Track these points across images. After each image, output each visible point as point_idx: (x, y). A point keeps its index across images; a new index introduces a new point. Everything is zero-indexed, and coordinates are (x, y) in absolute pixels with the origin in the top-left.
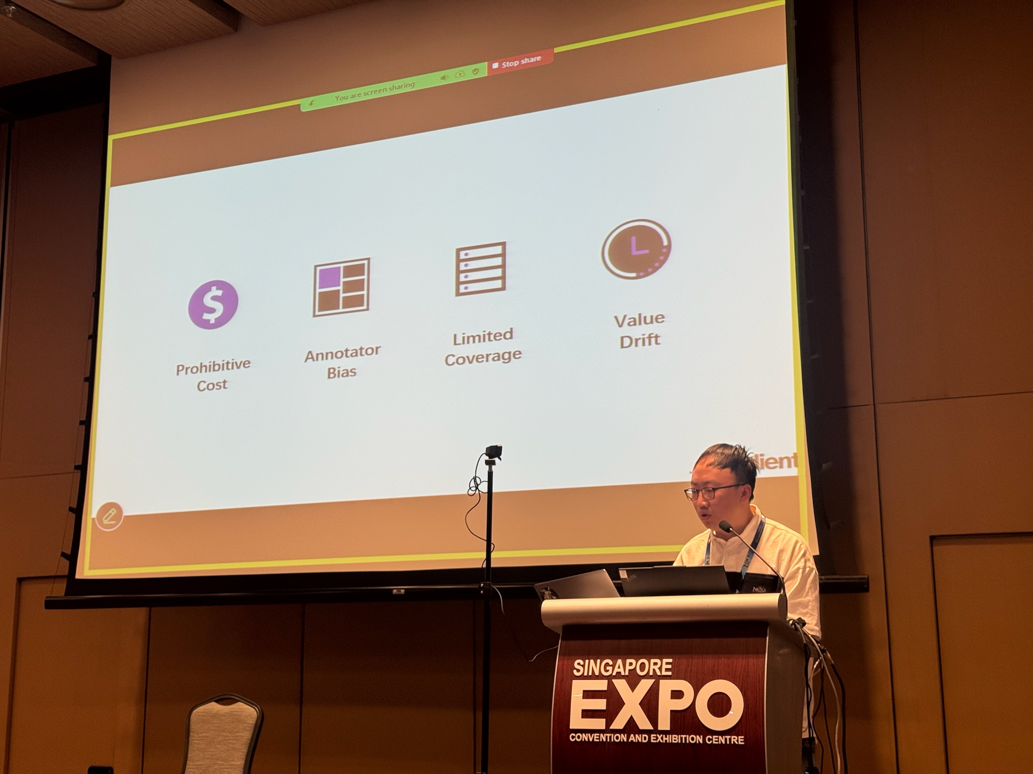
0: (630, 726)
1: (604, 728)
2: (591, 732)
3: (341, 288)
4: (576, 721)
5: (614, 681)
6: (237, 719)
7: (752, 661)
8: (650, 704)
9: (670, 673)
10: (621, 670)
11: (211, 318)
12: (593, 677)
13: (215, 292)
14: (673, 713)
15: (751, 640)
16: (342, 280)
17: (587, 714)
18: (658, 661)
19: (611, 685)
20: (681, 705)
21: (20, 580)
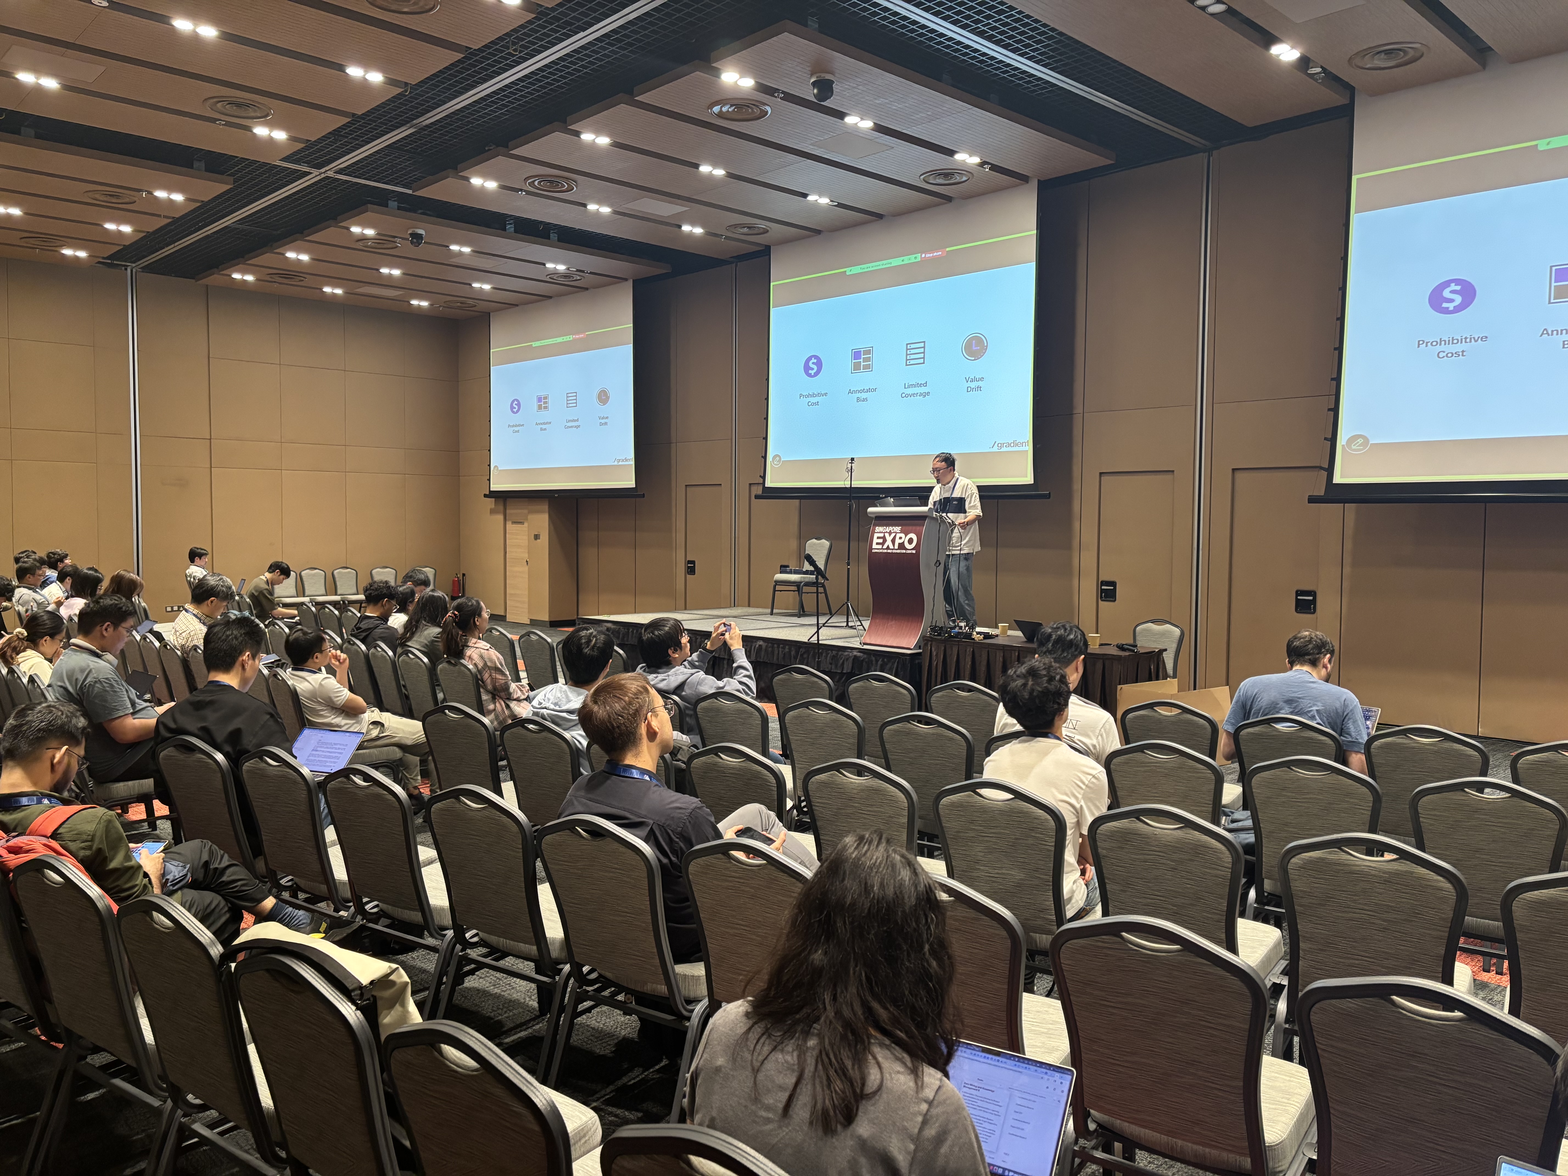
3: (862, 360)
6: (822, 546)
7: (921, 528)
11: (812, 372)
13: (814, 360)
16: (862, 357)
21: (750, 484)
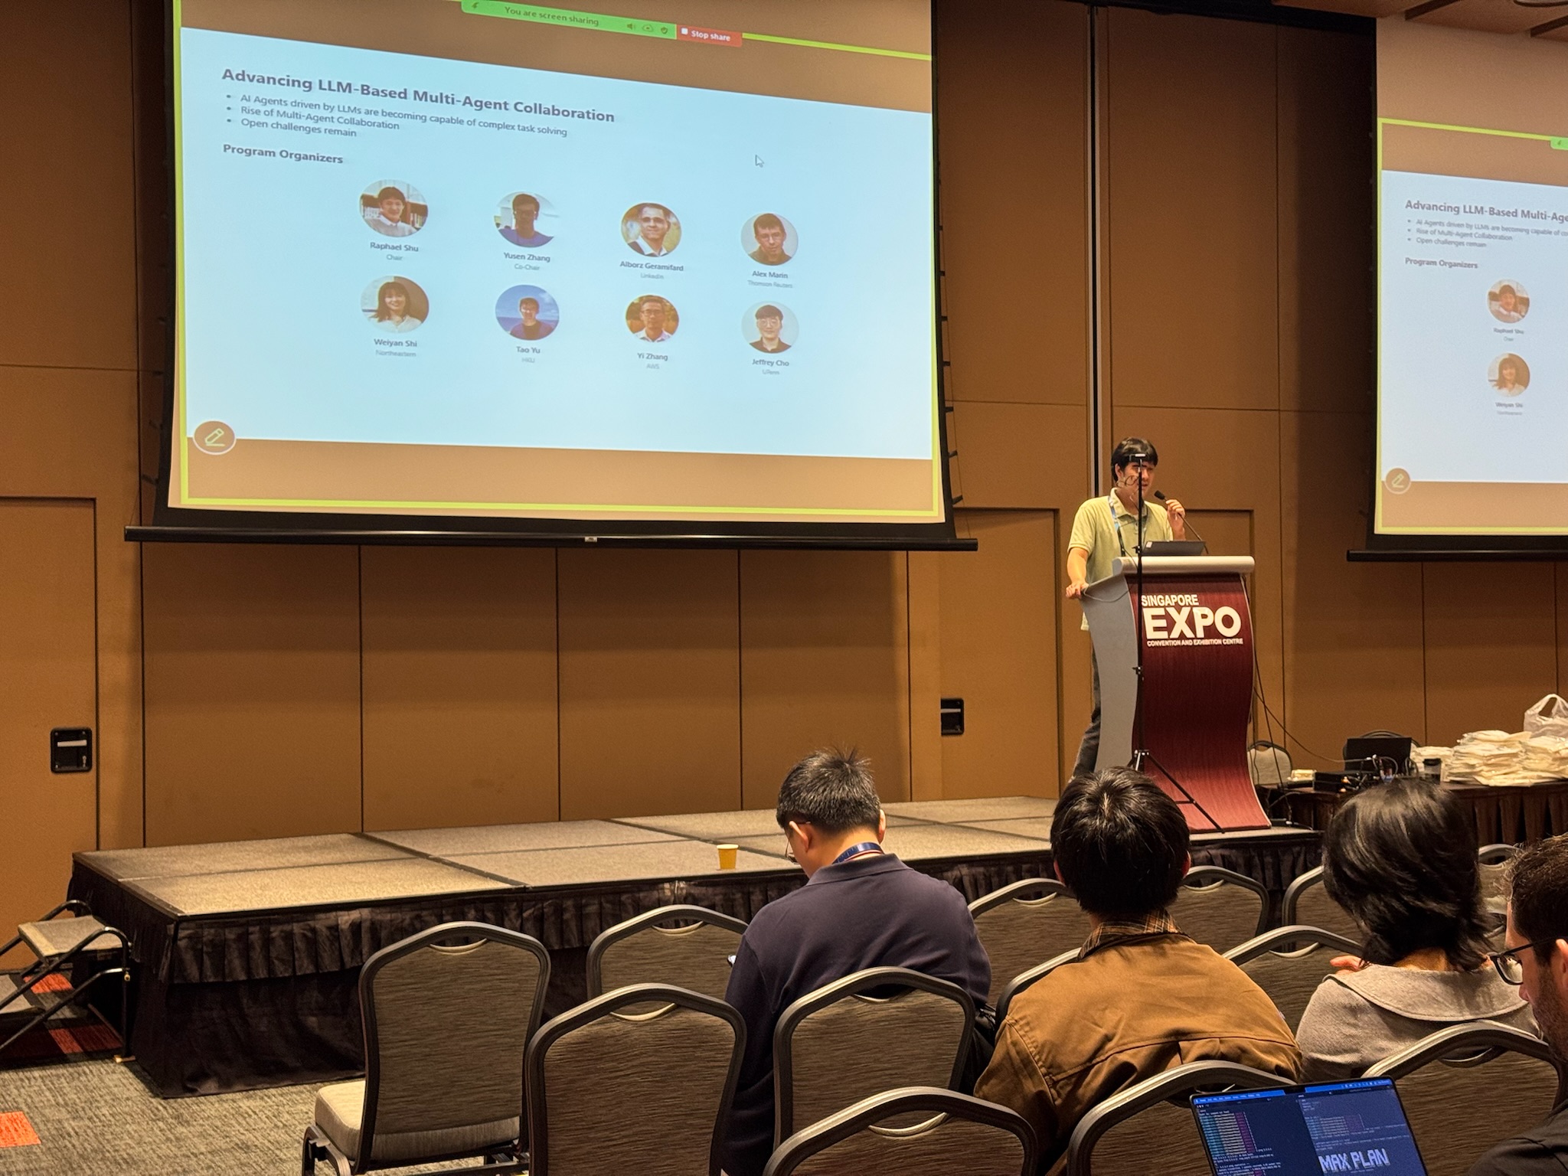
0: (1182, 636)
1: (1167, 637)
2: (1160, 640)
4: (1150, 634)
5: (1168, 609)
7: (1238, 596)
8: (1191, 622)
9: (1197, 604)
10: (1170, 602)
12: (1155, 606)
14: (1205, 627)
15: (1234, 584)
17: (1157, 629)
18: (1188, 596)
19: (1166, 611)
20: (1208, 622)
